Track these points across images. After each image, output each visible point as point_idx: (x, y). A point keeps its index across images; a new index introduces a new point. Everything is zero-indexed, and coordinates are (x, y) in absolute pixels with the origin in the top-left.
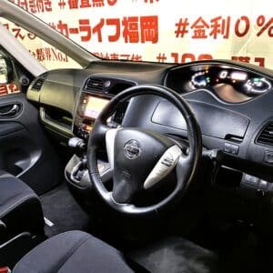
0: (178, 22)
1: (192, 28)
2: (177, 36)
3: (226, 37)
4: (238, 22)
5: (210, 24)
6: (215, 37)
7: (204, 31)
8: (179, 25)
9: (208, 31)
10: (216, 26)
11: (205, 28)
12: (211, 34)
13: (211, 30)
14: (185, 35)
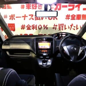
0: (22, 25)
1: (26, 27)
2: (22, 29)
3: (36, 29)
4: (39, 26)
5: (32, 26)
6: (33, 29)
7: (30, 28)
8: (22, 26)
9: (31, 28)
10: (33, 27)
11: (30, 27)
12: (32, 29)
13: (32, 28)
14: (24, 29)
